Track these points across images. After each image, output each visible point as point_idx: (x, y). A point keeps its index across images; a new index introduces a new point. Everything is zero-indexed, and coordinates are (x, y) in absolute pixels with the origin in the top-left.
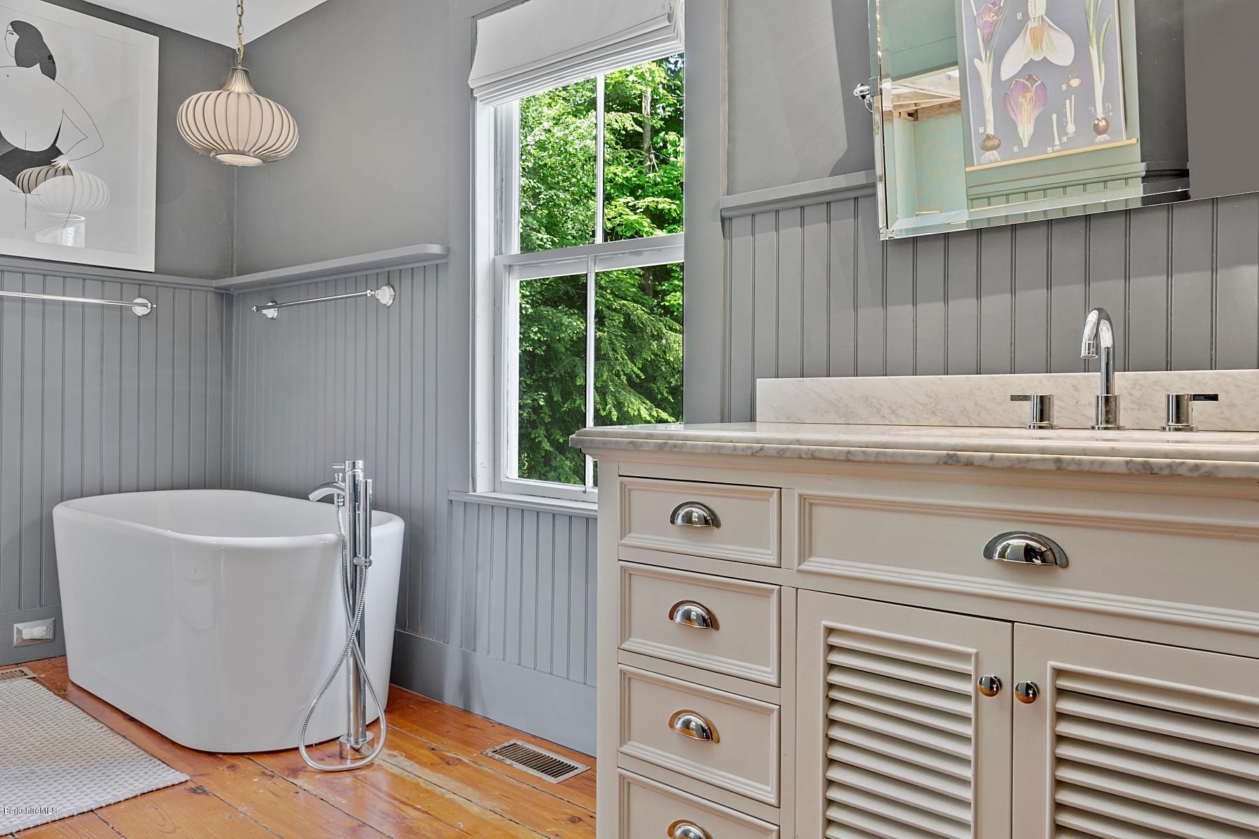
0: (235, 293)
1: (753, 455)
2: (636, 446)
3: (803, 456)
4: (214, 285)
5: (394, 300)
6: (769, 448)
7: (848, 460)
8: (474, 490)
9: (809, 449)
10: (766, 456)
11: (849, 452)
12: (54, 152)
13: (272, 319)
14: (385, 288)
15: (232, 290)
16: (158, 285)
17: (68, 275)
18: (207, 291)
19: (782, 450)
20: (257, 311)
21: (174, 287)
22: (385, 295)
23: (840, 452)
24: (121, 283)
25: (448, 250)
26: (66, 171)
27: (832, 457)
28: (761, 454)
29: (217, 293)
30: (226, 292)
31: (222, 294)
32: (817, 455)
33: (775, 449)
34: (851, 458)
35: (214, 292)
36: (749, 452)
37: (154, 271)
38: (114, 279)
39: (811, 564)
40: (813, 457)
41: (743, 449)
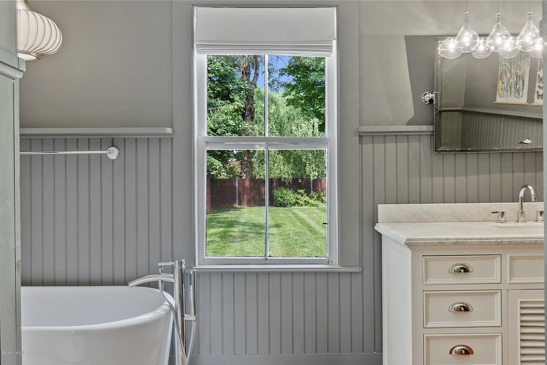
1: (498, 244)
2: (442, 244)
3: (519, 243)
6: (505, 241)
7: (536, 244)
9: (521, 241)
10: (503, 244)
11: (536, 241)
19: (510, 241)
22: (113, 154)
23: (533, 241)
27: (529, 243)
28: (502, 243)
32: (524, 242)
33: (507, 241)
34: (537, 243)
36: (496, 243)
39: (513, 280)
40: (522, 243)
41: (494, 242)
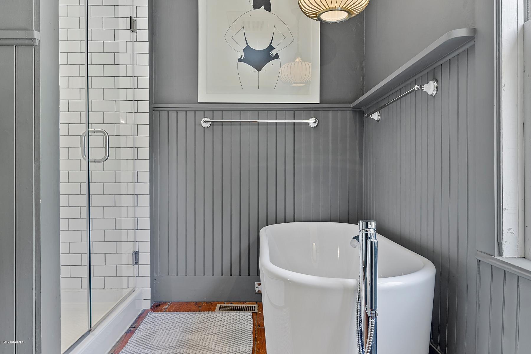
0: (363, 109)
4: (352, 107)
5: (437, 90)
8: (500, 254)
12: (271, 48)
13: (377, 121)
14: (431, 82)
15: (362, 108)
16: (321, 110)
17: (278, 109)
18: (348, 111)
20: (368, 117)
21: (330, 110)
22: (430, 88)
24: (303, 111)
25: (475, 31)
26: (277, 56)
29: (354, 111)
30: (360, 110)
31: (357, 111)
35: (352, 110)
37: (319, 103)
38: (299, 109)
